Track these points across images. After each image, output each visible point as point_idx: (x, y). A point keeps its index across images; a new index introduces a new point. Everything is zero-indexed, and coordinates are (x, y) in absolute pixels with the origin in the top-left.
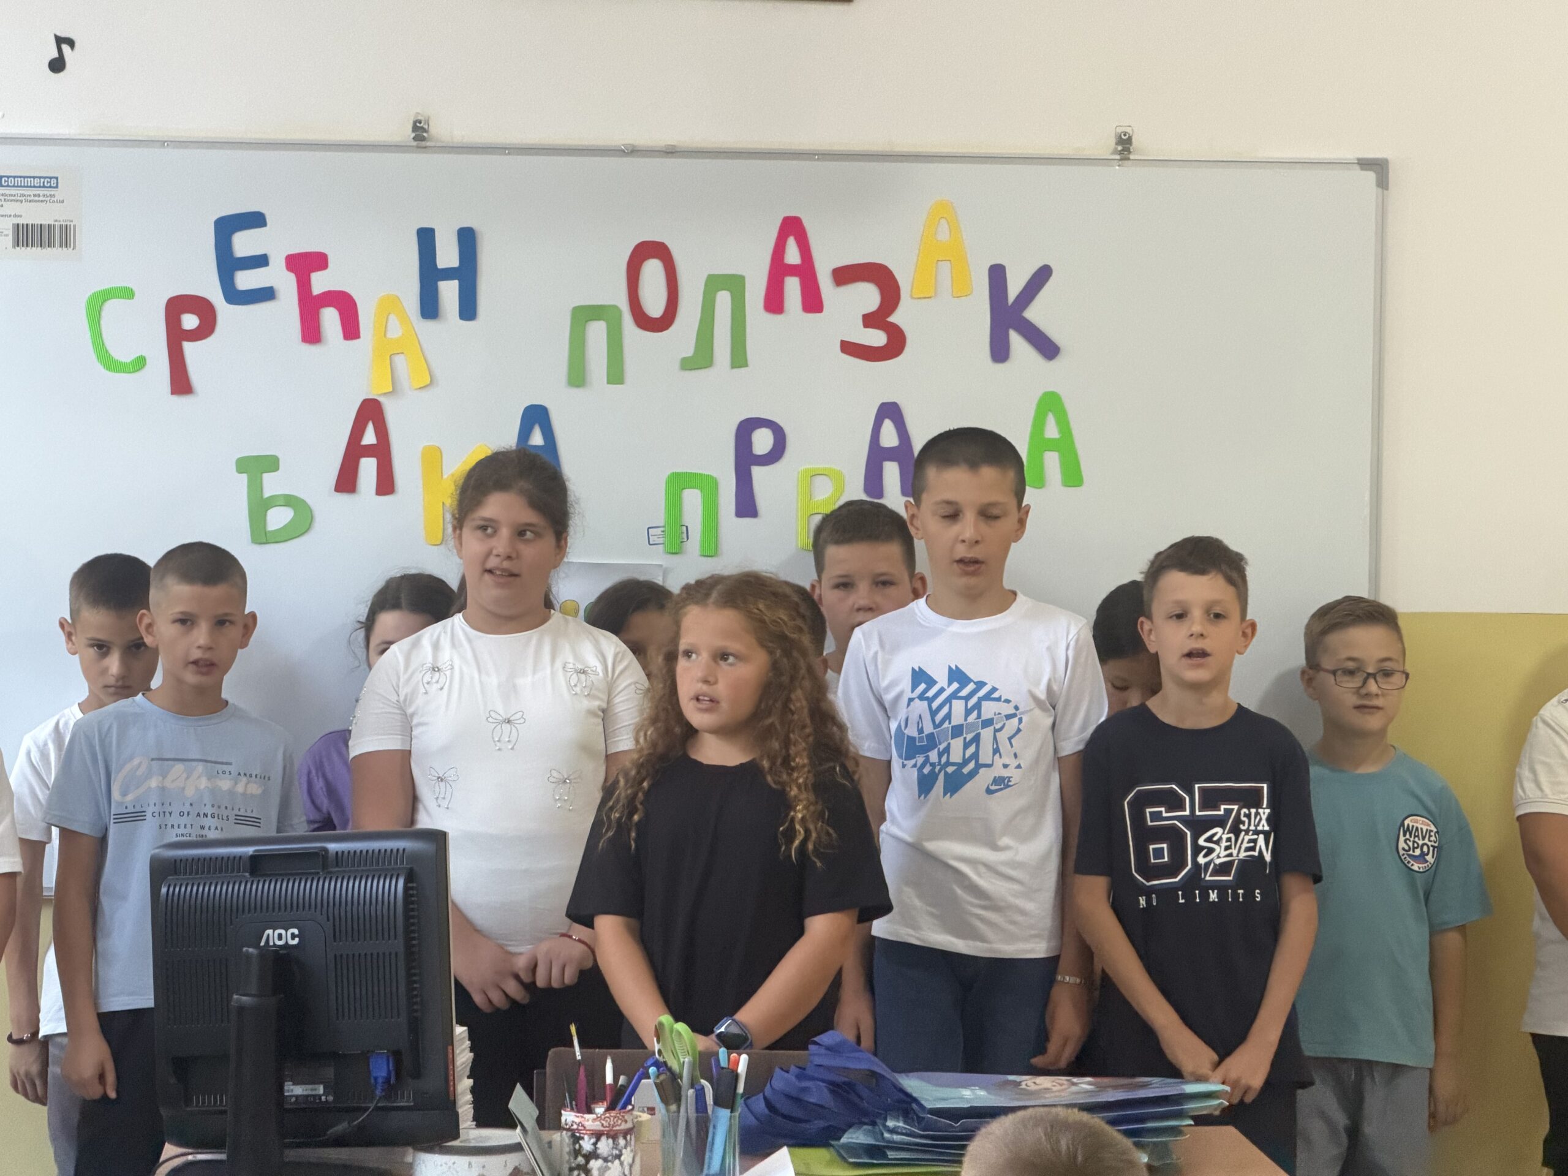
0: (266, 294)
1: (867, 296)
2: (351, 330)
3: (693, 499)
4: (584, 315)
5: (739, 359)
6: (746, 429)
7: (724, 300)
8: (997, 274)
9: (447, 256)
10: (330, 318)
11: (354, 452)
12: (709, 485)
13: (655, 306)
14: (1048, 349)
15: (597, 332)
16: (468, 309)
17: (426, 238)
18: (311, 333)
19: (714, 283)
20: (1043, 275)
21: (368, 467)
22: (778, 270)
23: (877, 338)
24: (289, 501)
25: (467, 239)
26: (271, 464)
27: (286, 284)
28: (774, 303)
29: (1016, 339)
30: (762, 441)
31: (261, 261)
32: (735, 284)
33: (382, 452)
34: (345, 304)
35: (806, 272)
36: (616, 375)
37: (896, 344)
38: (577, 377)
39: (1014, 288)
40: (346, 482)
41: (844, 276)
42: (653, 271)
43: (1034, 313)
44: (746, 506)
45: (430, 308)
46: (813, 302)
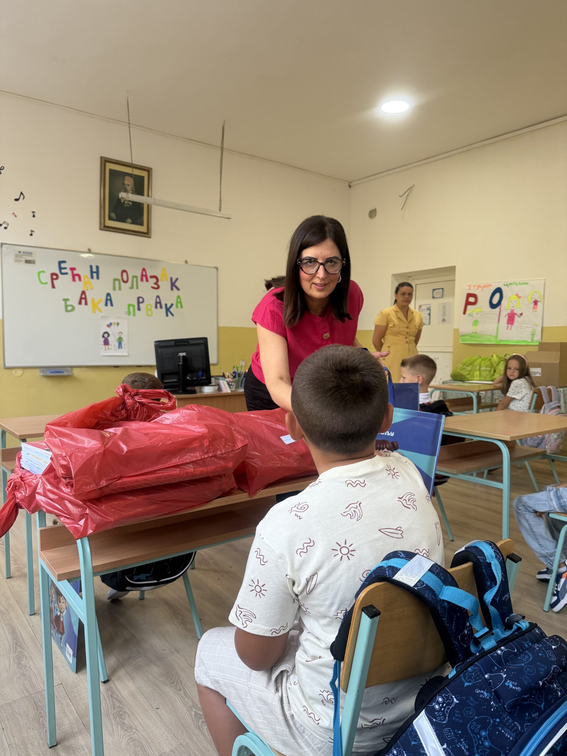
0: (66, 274)
1: (154, 280)
2: (80, 280)
3: (131, 308)
4: (115, 280)
5: (137, 288)
6: (139, 298)
7: (135, 279)
8: (171, 279)
9: (94, 269)
10: (77, 278)
11: (81, 298)
12: (133, 306)
13: (125, 279)
14: (178, 289)
15: (117, 283)
16: (98, 278)
17: (91, 267)
18: (74, 280)
19: (134, 277)
20: (177, 279)
21: (83, 301)
22: (142, 276)
23: (156, 286)
24: (71, 306)
25: (97, 267)
26: (68, 300)
27: (70, 272)
28: (142, 280)
29: (174, 288)
30: (141, 300)
31: (65, 268)
32: (136, 277)
33: (85, 299)
34: (79, 276)
35: (146, 276)
36: (120, 289)
37: (158, 287)
38: (114, 289)
39: (174, 280)
40: (80, 303)
41: (152, 277)
42: (125, 274)
43: (177, 284)
44: (139, 309)
45: (92, 277)
46: (147, 280)
